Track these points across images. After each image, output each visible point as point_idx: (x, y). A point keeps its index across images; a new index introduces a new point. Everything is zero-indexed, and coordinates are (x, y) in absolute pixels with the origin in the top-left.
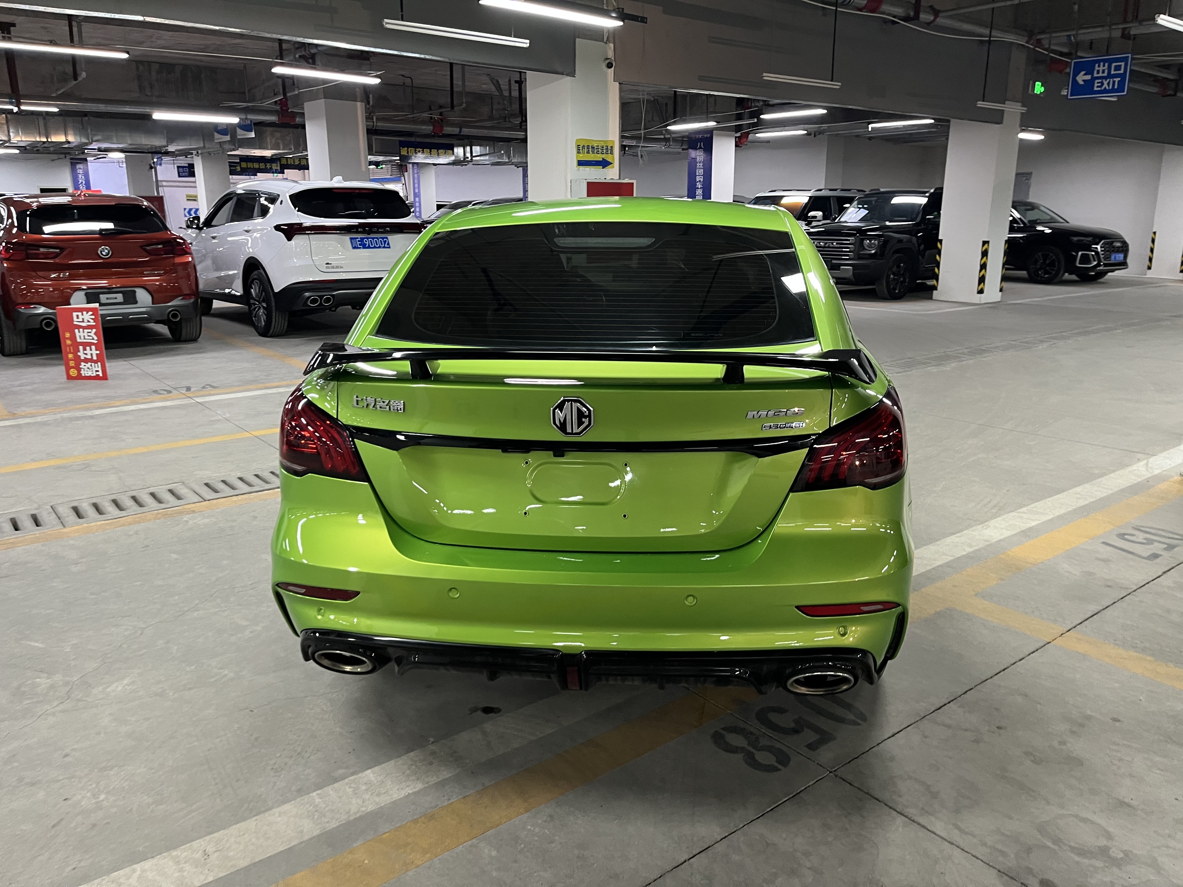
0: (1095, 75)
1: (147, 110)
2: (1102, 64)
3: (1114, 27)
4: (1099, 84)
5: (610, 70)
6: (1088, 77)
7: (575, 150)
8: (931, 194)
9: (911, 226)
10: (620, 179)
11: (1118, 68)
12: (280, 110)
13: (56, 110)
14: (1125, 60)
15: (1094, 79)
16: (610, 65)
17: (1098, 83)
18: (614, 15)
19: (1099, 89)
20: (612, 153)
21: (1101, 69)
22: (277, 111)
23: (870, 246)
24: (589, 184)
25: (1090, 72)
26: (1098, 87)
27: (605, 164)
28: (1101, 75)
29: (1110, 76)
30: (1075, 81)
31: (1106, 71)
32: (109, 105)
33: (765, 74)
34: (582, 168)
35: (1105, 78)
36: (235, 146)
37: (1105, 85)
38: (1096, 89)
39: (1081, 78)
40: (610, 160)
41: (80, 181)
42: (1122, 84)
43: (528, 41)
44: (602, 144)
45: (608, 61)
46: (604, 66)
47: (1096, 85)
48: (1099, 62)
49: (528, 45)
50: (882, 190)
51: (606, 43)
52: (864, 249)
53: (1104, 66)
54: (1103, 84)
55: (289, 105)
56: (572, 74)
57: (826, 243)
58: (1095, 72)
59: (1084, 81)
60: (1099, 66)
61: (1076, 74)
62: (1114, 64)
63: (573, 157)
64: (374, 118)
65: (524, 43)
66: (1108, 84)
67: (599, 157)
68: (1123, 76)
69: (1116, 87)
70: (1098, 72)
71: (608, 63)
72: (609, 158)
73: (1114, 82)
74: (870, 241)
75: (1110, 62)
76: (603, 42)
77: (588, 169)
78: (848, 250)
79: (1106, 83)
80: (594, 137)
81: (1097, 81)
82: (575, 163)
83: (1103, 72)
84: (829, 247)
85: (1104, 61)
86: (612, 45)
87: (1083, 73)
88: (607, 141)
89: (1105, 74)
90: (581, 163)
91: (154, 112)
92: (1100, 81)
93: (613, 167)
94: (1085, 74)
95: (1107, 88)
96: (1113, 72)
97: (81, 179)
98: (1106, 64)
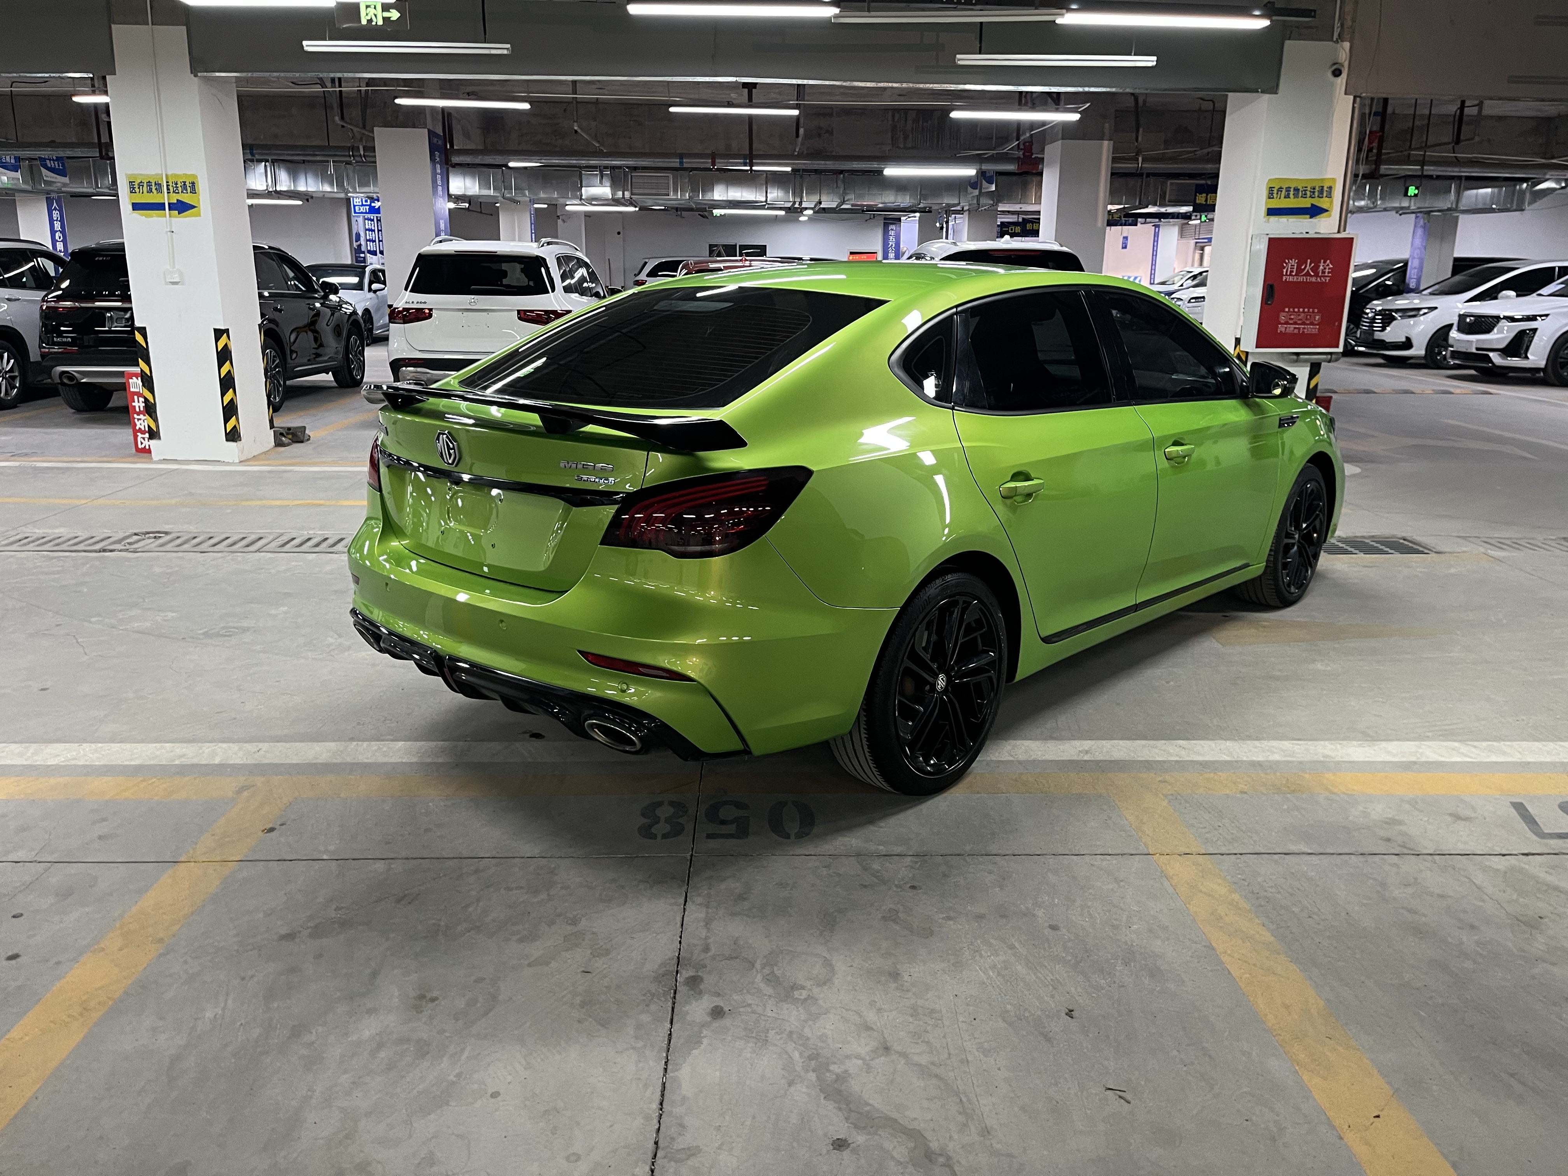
1: (875, 165)
5: (1339, 80)
7: (1264, 193)
10: (1339, 232)
12: (1022, 157)
13: (789, 169)
16: (1337, 73)
18: (1257, 13)
20: (1329, 196)
22: (1019, 158)
24: (1270, 240)
27: (1315, 211)
32: (837, 162)
34: (1273, 219)
36: (993, 200)
40: (1325, 206)
41: (891, 243)
43: (1152, 58)
44: (1313, 184)
46: (1329, 75)
49: (1155, 63)
51: (1337, 42)
55: (1034, 151)
56: (1272, 89)
63: (1262, 203)
64: (1140, 159)
65: (1150, 61)
67: (1306, 203)
71: (1337, 70)
72: (1323, 203)
76: (1332, 40)
77: (1283, 220)
80: (1300, 175)
82: (1263, 213)
86: (1347, 45)
88: (1323, 180)
90: (1271, 212)
91: (884, 168)
93: (1330, 216)
97: (892, 242)
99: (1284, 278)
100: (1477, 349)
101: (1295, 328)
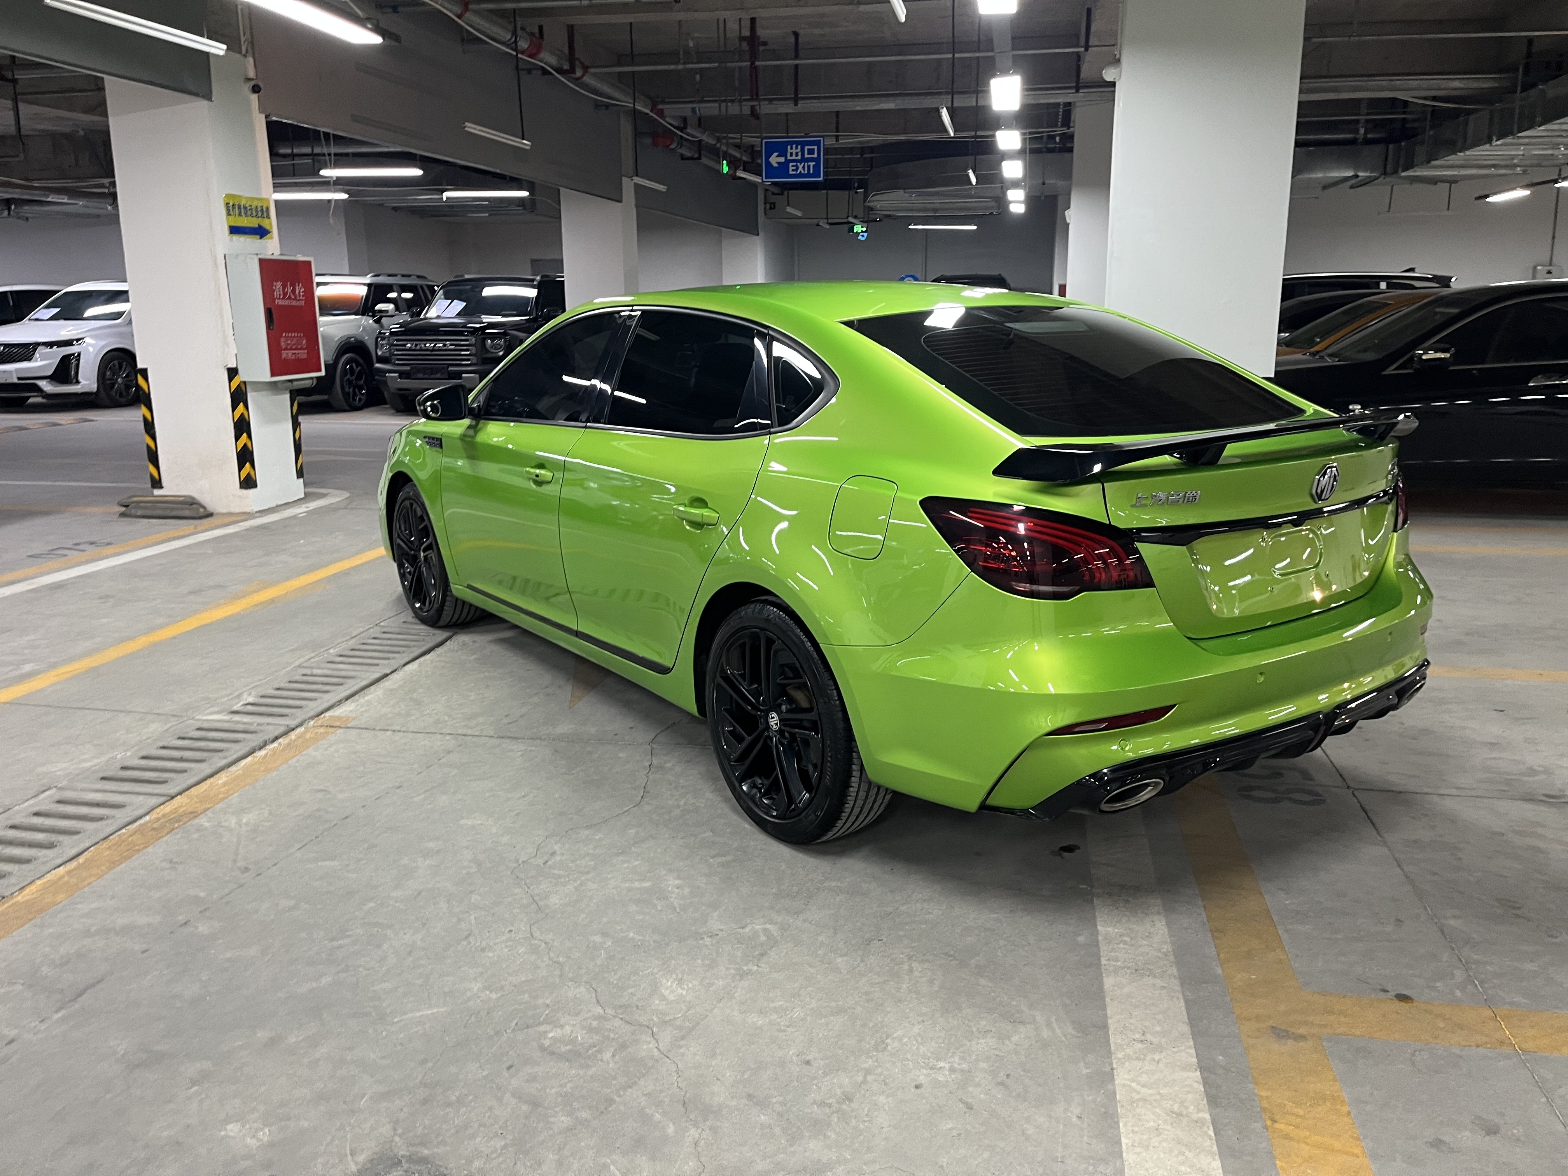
0: (789, 158)
2: (794, 146)
3: (744, 103)
4: (794, 168)
5: (254, 96)
6: (782, 159)
7: (224, 210)
8: (540, 282)
9: (524, 322)
11: (811, 152)
14: (817, 143)
15: (788, 162)
16: (256, 89)
17: (793, 166)
18: (370, 26)
19: (794, 173)
20: (268, 217)
21: (793, 152)
23: (493, 346)
24: (260, 262)
25: (783, 154)
26: (793, 170)
27: (261, 232)
28: (794, 157)
29: (803, 160)
30: (768, 164)
31: (800, 154)
33: (467, 124)
34: (236, 237)
35: (800, 161)
37: (800, 169)
38: (791, 172)
39: (775, 160)
40: (268, 227)
42: (817, 167)
43: (225, 47)
44: (255, 204)
45: (252, 83)
46: (249, 91)
47: (791, 168)
48: (791, 143)
50: (467, 277)
51: (245, 56)
52: (487, 351)
53: (797, 148)
54: (797, 168)
56: (208, 96)
57: (416, 345)
58: (789, 155)
59: (778, 163)
60: (792, 148)
61: (768, 156)
62: (806, 148)
63: (222, 222)
66: (804, 168)
67: (254, 223)
68: (817, 160)
69: (811, 172)
70: (791, 155)
71: (253, 87)
72: (265, 224)
73: (809, 166)
74: (492, 342)
75: (803, 144)
76: (242, 54)
77: (243, 239)
78: (468, 353)
79: (801, 167)
80: (244, 192)
81: (791, 164)
82: (226, 231)
83: (797, 155)
84: (421, 350)
85: (797, 143)
86: (251, 60)
87: (776, 154)
88: (261, 200)
89: (799, 157)
90: (234, 230)
92: (794, 164)
93: (272, 238)
94: (777, 156)
95: (803, 172)
96: (806, 156)
98: (799, 147)
99: (277, 301)
100: (19, 379)
101: (293, 354)
